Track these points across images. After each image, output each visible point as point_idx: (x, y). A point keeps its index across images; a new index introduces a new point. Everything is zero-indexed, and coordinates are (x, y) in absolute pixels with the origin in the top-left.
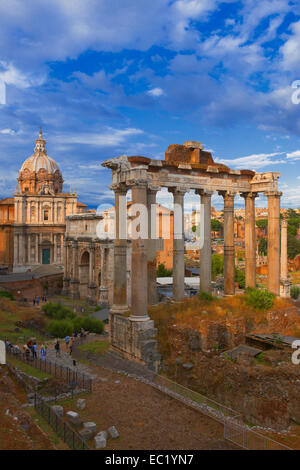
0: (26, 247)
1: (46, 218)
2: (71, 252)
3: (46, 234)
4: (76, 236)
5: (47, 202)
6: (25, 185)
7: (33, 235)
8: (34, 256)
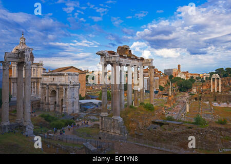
2: (44, 90)
4: (48, 83)
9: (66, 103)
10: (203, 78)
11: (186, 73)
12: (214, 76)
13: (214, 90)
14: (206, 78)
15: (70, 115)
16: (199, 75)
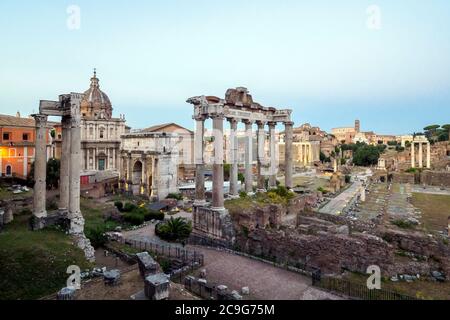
0: (86, 158)
1: (101, 136)
2: (125, 161)
3: (102, 148)
4: (130, 150)
5: (102, 125)
6: (83, 112)
7: (91, 149)
8: (92, 165)
9: (156, 182)
10: (400, 144)
11: (369, 134)
12: (418, 139)
13: (417, 164)
14: (407, 142)
15: (162, 202)
16: (394, 137)
